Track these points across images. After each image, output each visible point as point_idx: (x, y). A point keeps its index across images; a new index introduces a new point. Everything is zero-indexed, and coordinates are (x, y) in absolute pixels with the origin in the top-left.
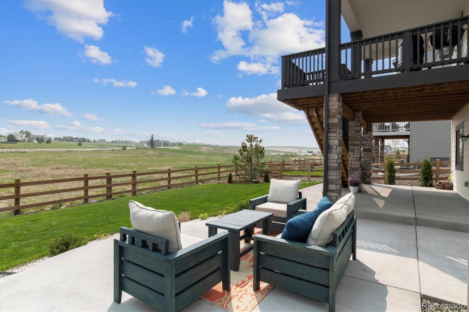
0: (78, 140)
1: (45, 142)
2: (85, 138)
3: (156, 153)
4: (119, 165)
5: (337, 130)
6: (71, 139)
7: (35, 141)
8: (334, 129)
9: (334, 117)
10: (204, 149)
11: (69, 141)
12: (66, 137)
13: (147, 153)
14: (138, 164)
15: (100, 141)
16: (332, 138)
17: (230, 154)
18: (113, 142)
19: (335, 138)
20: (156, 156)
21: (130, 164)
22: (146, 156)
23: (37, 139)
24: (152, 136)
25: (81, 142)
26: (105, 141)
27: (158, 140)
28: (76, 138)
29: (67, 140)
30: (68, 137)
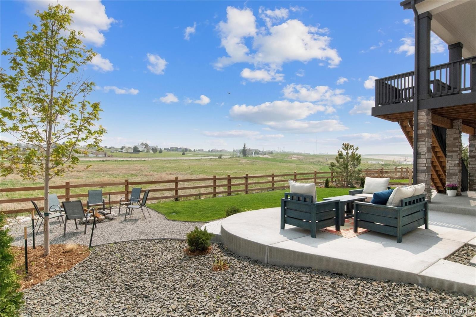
0: (181, 150)
1: (158, 152)
2: (187, 148)
3: (248, 162)
4: (217, 172)
5: (425, 139)
6: (176, 149)
7: (151, 151)
8: (422, 138)
9: (423, 128)
10: (295, 157)
11: (175, 151)
12: (172, 147)
13: (240, 161)
14: (234, 171)
15: (199, 150)
16: (421, 146)
17: (322, 162)
18: (209, 151)
19: (424, 146)
20: (249, 164)
21: (227, 171)
22: (239, 164)
23: (153, 149)
24: (245, 145)
25: (185, 151)
26: (202, 150)
27: (250, 149)
28: (180, 148)
29: (173, 150)
30: (174, 148)
